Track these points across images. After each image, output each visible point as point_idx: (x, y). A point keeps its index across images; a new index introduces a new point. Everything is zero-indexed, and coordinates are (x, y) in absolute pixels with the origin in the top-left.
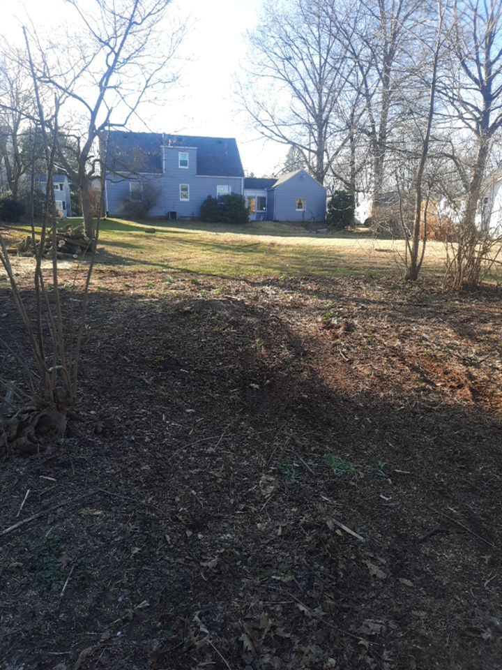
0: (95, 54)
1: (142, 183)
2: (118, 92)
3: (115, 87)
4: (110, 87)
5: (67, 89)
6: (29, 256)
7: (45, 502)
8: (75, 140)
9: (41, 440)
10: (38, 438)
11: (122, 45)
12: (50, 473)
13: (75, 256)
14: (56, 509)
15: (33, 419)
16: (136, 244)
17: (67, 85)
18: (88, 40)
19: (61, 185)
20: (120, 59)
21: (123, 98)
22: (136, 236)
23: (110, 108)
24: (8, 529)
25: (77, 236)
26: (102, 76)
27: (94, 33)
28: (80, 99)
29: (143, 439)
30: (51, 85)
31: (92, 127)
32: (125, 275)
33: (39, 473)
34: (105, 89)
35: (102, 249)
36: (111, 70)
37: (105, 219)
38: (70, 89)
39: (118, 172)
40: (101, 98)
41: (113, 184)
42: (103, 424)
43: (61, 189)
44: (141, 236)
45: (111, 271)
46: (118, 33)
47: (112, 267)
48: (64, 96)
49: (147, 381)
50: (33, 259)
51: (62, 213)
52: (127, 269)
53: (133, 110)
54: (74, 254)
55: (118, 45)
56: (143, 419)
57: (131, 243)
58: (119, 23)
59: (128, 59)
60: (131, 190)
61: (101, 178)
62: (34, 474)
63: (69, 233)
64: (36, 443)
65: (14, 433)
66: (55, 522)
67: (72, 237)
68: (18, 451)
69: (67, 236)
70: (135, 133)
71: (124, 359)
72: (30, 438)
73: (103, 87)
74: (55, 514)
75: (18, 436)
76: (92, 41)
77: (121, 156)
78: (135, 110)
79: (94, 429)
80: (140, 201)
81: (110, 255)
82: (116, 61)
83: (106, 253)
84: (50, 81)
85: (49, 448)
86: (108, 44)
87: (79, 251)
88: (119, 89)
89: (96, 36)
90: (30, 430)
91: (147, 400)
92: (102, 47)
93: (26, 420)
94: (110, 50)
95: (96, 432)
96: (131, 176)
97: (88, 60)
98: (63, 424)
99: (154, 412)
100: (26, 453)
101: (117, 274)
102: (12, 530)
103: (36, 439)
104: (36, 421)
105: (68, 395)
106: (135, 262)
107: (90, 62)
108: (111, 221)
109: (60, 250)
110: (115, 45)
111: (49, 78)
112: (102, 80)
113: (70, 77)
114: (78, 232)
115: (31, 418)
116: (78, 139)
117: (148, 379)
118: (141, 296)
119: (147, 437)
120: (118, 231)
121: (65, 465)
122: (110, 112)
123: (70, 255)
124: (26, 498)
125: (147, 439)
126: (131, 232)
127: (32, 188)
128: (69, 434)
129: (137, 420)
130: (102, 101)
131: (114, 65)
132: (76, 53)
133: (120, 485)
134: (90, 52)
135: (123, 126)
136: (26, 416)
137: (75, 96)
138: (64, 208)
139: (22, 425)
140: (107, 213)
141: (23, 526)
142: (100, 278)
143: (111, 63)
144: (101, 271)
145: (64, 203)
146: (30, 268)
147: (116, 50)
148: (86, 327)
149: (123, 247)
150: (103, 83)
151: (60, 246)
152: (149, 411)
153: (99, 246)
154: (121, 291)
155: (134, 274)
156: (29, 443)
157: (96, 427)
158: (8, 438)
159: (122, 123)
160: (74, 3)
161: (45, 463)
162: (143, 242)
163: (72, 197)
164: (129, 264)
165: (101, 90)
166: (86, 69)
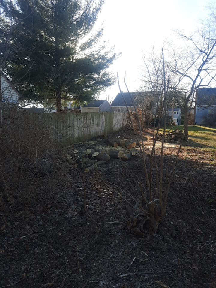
0: (198, 58)
1: (214, 110)
2: (207, 71)
3: (205, 70)
4: (203, 70)
5: (184, 73)
6: (160, 141)
7: (141, 267)
8: (185, 93)
9: (145, 231)
10: (145, 230)
11: (211, 51)
12: (146, 251)
13: (178, 142)
14: (145, 274)
15: (143, 220)
16: (207, 138)
17: (184, 72)
18: (196, 52)
19: (178, 112)
20: (209, 57)
21: (209, 74)
22: (208, 134)
23: (202, 79)
24: (123, 275)
25: (180, 133)
26: (200, 66)
27: (199, 49)
28: (189, 77)
29: (196, 248)
30: (178, 73)
31: (193, 87)
32: (200, 152)
33: (142, 249)
34: (201, 71)
35: (191, 139)
36: (205, 62)
37: (194, 126)
38: (185, 73)
39: (202, 106)
40: (198, 75)
41: (199, 111)
42: (176, 232)
43: (177, 114)
44: (210, 134)
45: (193, 150)
46: (210, 47)
47: (194, 148)
48: (183, 77)
49: (203, 213)
50: (160, 142)
51: (176, 123)
52: (201, 149)
53: (213, 78)
54: (178, 141)
55: (209, 52)
56: (198, 235)
57: (205, 137)
58: (211, 43)
59: (213, 57)
60: (208, 113)
61: (195, 108)
62: (140, 249)
63: (177, 132)
64: (143, 232)
65: (135, 224)
66: (143, 281)
67: (178, 134)
68: (135, 233)
69: (176, 134)
70: (212, 88)
71: (192, 197)
72: (140, 229)
73: (200, 70)
74: (144, 276)
75: (136, 226)
76: (197, 53)
77: (205, 99)
78: (214, 78)
79: (171, 233)
80: (212, 118)
81: (194, 142)
82: (207, 58)
83: (192, 141)
84: (178, 72)
85: (148, 237)
86: (204, 52)
87: (180, 140)
88: (207, 70)
89: (199, 50)
90: (141, 225)
91: (202, 224)
92: (202, 54)
93: (140, 220)
94: (205, 54)
95: (171, 235)
96: (209, 107)
97: (194, 60)
98: (156, 226)
99: (205, 233)
100: (138, 236)
101: (195, 151)
102: (124, 277)
103: (143, 230)
104: (144, 222)
105: (161, 212)
106: (205, 146)
107: (195, 61)
108: (196, 127)
109: (172, 139)
110: (208, 52)
111: (177, 70)
112: (200, 67)
113: (186, 69)
114: (181, 131)
115: (142, 220)
116: (186, 93)
117: (204, 211)
118: (206, 164)
119: (199, 248)
120: (199, 131)
121: (154, 249)
122: (202, 80)
123: (176, 141)
124: (133, 261)
125: (198, 249)
126: (206, 132)
127: (165, 114)
128: (158, 233)
129: (194, 235)
130: (199, 76)
131: (206, 60)
132: (190, 59)
133: (180, 273)
134: (196, 57)
135: (207, 85)
136: (141, 218)
137: (187, 76)
138: (177, 121)
139: (139, 222)
140: (196, 123)
141: (129, 277)
142: (187, 153)
143: (205, 60)
144: (188, 150)
145: (178, 119)
146: (159, 146)
147: (208, 54)
148: (177, 176)
149: (201, 139)
150: (200, 69)
151: (172, 137)
152: (202, 231)
153: (189, 138)
154: (196, 160)
155: (204, 152)
156: (140, 231)
157: (172, 233)
158: (132, 226)
159: (207, 84)
160: (191, 40)
161: (145, 245)
162: (211, 137)
163: (181, 117)
164: (202, 147)
165: (199, 72)
166: (194, 64)
